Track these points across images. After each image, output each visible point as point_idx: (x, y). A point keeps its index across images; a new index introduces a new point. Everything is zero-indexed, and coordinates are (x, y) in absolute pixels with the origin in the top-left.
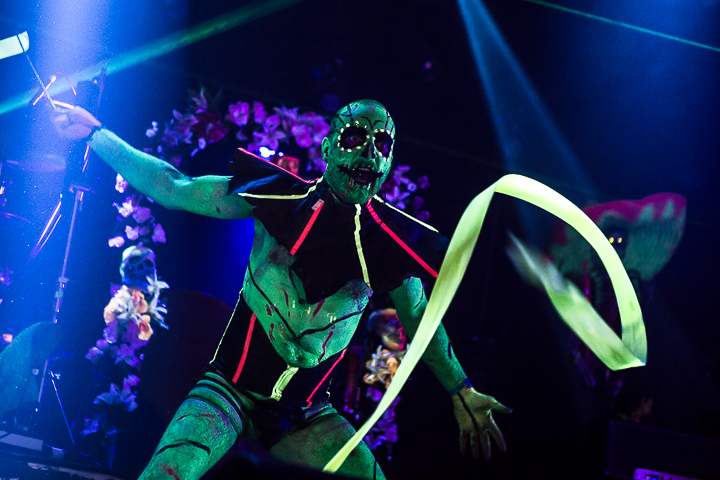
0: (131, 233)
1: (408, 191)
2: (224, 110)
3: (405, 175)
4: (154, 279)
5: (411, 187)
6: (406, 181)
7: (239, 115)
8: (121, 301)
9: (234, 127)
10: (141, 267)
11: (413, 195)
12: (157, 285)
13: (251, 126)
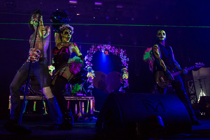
0: (88, 65)
2: (96, 47)
3: (122, 50)
8: (89, 75)
9: (98, 49)
10: (90, 69)
11: (124, 53)
12: (93, 71)
13: (100, 48)
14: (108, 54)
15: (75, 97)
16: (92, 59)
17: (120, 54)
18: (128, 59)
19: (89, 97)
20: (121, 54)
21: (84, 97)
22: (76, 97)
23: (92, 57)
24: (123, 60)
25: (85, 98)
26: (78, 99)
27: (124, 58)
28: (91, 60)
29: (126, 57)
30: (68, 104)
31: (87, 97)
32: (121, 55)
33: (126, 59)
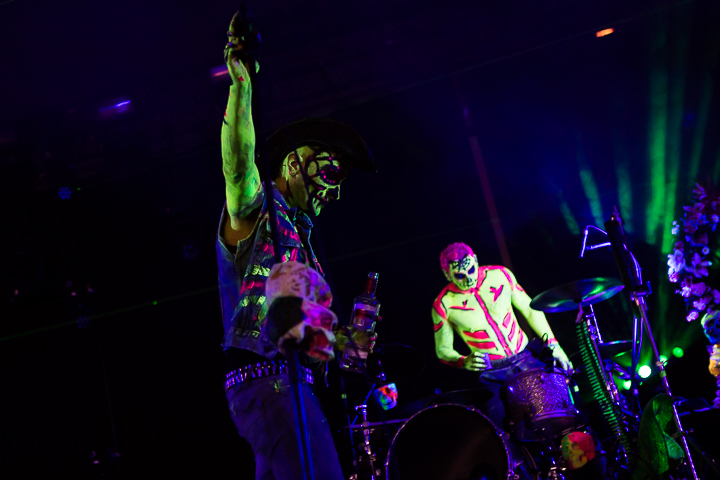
8: (717, 357)
23: (706, 252)
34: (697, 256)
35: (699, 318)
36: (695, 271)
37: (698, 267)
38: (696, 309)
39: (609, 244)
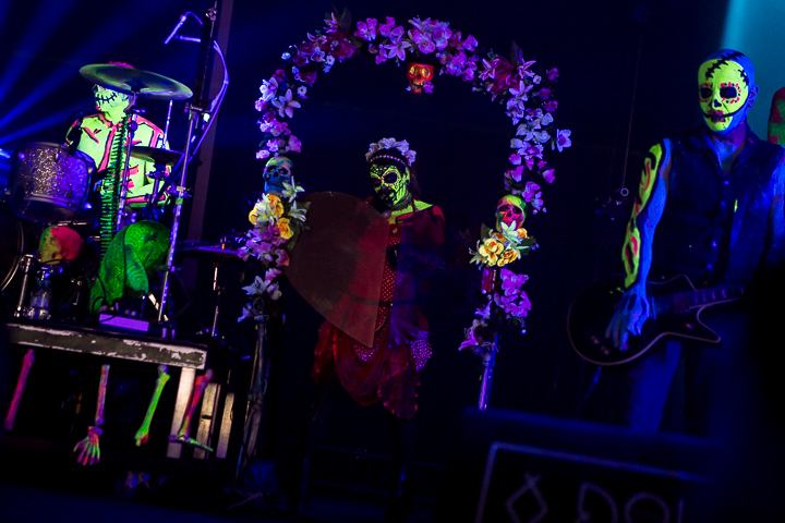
1: (533, 83)
2: (355, 28)
3: (531, 69)
4: (290, 183)
5: (537, 79)
6: (532, 74)
7: (367, 32)
9: (366, 43)
10: (276, 174)
11: (537, 88)
12: (292, 190)
13: (379, 38)
14: (430, 88)
15: (80, 331)
16: (297, 105)
17: (511, 96)
18: (566, 134)
19: (169, 348)
20: (519, 95)
21: (137, 344)
22: (85, 333)
23: (302, 91)
24: (522, 138)
25: (145, 350)
26: (97, 347)
27: (530, 129)
28: (294, 110)
29: (549, 119)
30: (25, 371)
31: (162, 347)
32: (510, 104)
33: (545, 136)
34: (289, 93)
35: (267, 159)
36: (281, 108)
37: (286, 105)
38: (268, 148)
39: (199, 40)
